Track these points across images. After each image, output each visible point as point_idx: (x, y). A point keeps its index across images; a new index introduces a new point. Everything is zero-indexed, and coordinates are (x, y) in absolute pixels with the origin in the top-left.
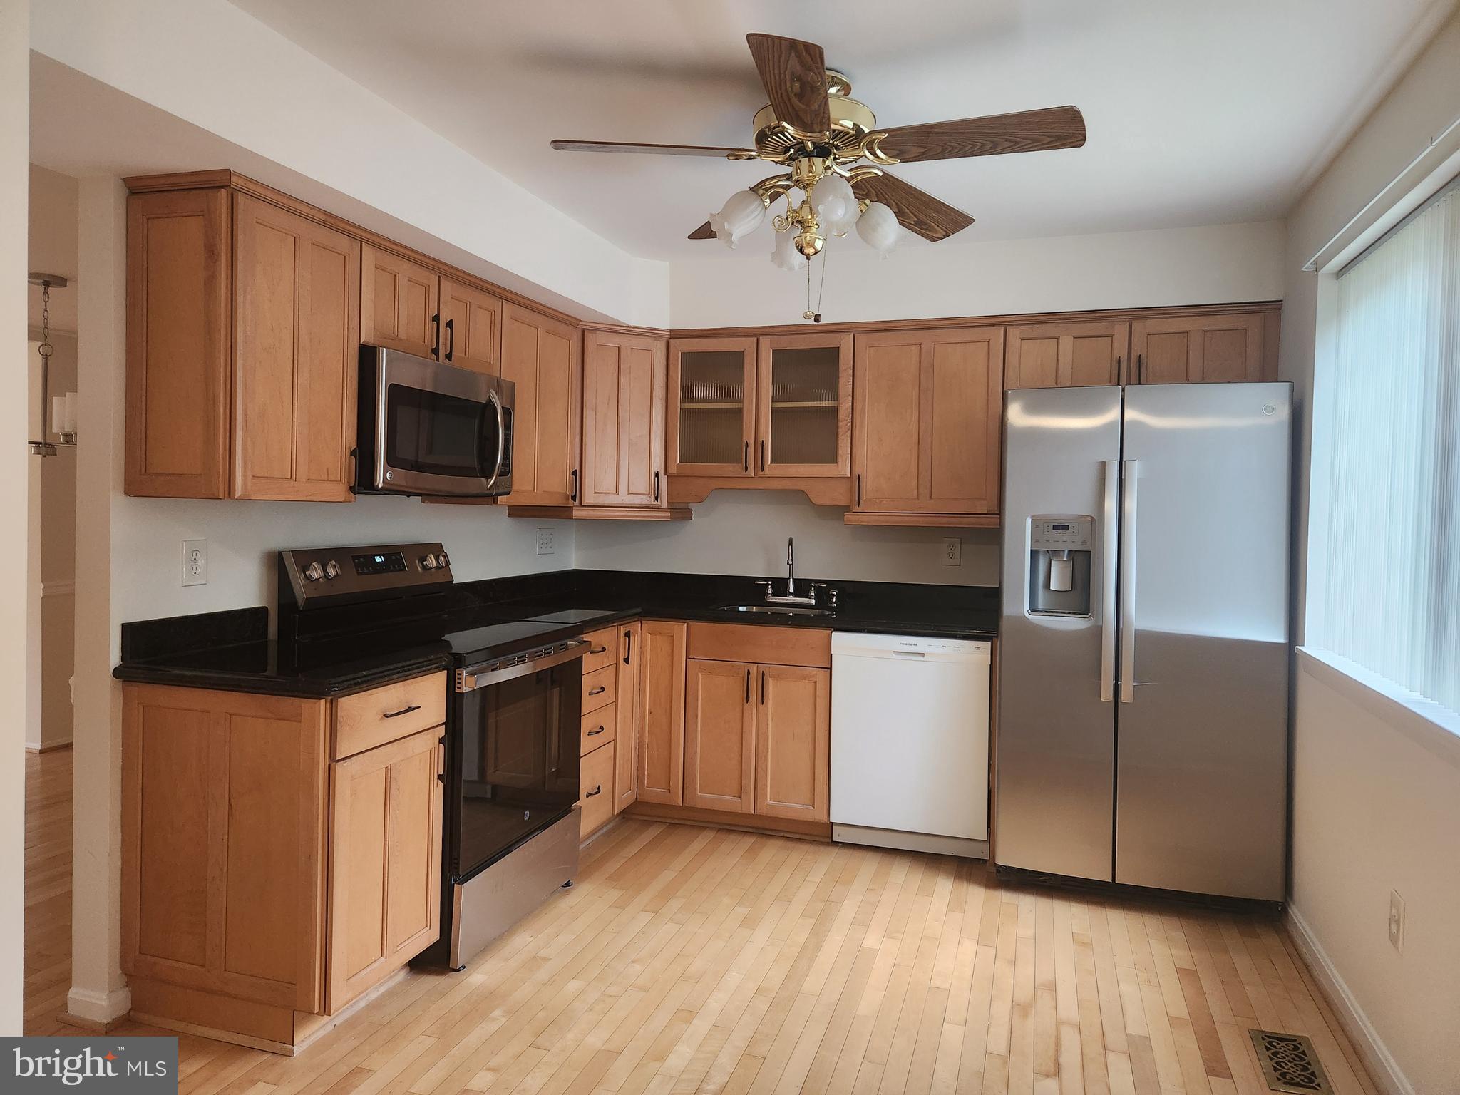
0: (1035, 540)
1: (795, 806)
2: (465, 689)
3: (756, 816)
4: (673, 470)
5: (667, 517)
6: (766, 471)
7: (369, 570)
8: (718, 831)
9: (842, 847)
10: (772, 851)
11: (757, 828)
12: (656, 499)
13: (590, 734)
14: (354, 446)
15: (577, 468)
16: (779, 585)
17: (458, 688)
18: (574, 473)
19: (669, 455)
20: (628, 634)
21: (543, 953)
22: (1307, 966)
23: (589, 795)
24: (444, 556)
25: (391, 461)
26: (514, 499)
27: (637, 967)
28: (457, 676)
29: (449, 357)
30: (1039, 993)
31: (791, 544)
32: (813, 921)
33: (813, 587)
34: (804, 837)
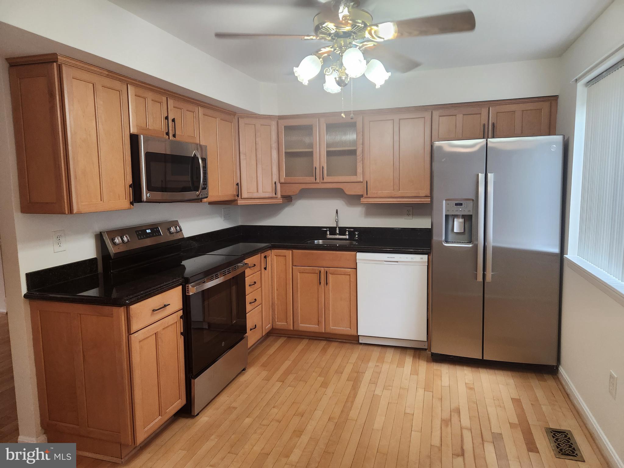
0: (447, 210)
1: (343, 329)
2: (191, 294)
3: (325, 333)
4: (282, 181)
5: (281, 202)
6: (325, 180)
7: (144, 237)
8: (309, 340)
9: (364, 345)
10: (333, 348)
11: (326, 338)
12: (276, 194)
13: (250, 303)
14: (131, 183)
15: (239, 182)
16: (332, 230)
17: (188, 293)
18: (237, 184)
19: (281, 174)
20: (265, 257)
21: (234, 405)
22: (568, 395)
23: (251, 330)
24: (179, 227)
25: (149, 189)
26: (211, 199)
27: (275, 410)
28: (187, 288)
29: (174, 136)
30: (453, 414)
31: (337, 212)
32: (352, 383)
33: (348, 231)
34: (346, 341)
